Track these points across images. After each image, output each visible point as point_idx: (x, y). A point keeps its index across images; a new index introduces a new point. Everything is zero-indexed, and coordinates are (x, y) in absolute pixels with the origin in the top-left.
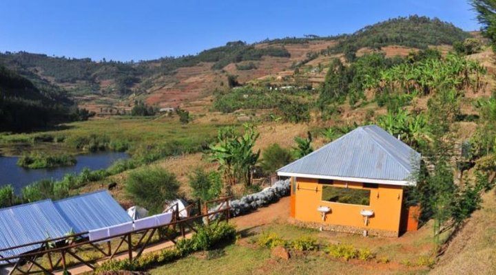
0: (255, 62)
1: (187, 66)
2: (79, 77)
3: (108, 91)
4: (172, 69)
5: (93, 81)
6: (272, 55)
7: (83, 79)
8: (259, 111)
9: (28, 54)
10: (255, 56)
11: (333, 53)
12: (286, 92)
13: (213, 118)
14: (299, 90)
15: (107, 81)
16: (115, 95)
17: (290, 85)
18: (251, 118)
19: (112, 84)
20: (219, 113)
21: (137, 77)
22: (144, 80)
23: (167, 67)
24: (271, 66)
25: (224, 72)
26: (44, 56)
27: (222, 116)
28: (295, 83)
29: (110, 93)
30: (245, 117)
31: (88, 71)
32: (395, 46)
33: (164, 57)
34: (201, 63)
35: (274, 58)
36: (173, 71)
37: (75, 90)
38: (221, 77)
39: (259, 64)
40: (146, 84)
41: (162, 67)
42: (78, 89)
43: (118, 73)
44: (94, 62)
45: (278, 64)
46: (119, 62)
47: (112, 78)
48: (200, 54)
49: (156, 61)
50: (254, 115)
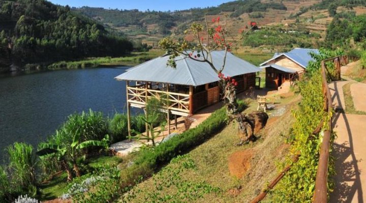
0: (262, 13)
1: (211, 15)
2: (131, 22)
3: (154, 32)
4: (201, 17)
5: (141, 25)
6: (274, 8)
7: (134, 24)
8: (276, 47)
9: (89, 8)
10: (261, 8)
11: (318, 9)
12: (292, 35)
13: (246, 50)
14: (301, 34)
15: (152, 25)
16: (159, 35)
17: (294, 30)
18: (271, 51)
19: (156, 27)
20: (248, 47)
21: (174, 22)
22: (180, 24)
23: (197, 15)
24: (274, 16)
25: (240, 19)
26: (102, 9)
27: (251, 49)
28: (297, 29)
29: (155, 33)
30: (267, 50)
31: (138, 18)
32: (361, 7)
33: (193, 8)
34: (222, 12)
35: (275, 10)
36: (202, 18)
37: (130, 32)
38: (238, 23)
39: (265, 14)
40: (183, 27)
41: (193, 15)
42: (131, 31)
43: (160, 19)
44: (141, 12)
45: (279, 15)
46: (160, 12)
47: (156, 23)
48: (220, 6)
49: (187, 11)
50: (273, 49)
